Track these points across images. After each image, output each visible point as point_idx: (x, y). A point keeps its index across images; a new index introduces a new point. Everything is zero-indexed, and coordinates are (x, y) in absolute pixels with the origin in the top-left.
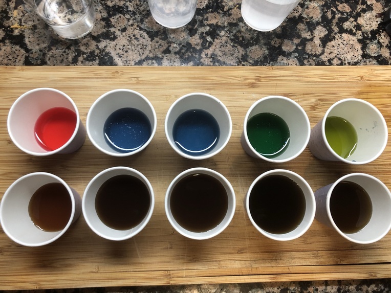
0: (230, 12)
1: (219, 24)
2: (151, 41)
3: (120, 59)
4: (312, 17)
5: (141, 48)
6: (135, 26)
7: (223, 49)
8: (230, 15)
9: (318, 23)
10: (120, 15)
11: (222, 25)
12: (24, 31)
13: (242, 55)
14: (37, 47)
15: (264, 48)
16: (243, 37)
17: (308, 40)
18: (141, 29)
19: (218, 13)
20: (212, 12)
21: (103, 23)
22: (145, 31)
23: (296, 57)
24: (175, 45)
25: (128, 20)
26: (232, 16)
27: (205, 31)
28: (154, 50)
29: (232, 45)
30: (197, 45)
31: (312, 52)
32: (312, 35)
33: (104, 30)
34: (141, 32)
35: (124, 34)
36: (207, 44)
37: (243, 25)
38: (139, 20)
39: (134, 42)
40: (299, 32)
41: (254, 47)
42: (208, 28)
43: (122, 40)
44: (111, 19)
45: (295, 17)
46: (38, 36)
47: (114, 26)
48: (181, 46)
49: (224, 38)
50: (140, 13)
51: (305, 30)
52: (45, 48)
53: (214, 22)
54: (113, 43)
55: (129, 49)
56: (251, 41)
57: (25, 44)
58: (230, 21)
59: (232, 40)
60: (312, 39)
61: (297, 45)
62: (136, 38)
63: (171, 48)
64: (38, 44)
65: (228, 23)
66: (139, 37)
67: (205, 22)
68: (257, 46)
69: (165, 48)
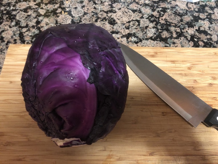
0: (171, 2)
1: (166, 7)
2: (134, 13)
3: (119, 20)
4: (211, 5)
5: (129, 16)
6: (125, 8)
7: (170, 17)
8: (171, 4)
9: (215, 7)
10: (117, 3)
11: (168, 8)
12: (71, 9)
13: (180, 20)
14: (78, 16)
15: (191, 17)
16: (179, 12)
17: (212, 14)
18: (128, 9)
19: (165, 3)
20: (162, 2)
21: (110, 6)
22: (130, 9)
23: (208, 20)
24: (146, 15)
25: (122, 5)
26: (172, 4)
27: (160, 10)
28: (136, 17)
29: (174, 15)
30: (157, 15)
31: (215, 19)
32: (213, 12)
33: (110, 9)
34: (128, 10)
35: (120, 10)
36: (162, 15)
37: (178, 8)
38: (127, 5)
39: (125, 14)
40: (206, 11)
41: (185, 16)
42: (161, 9)
43: (119, 13)
44: (113, 5)
45: (203, 5)
46: (78, 11)
47: (115, 8)
48: (149, 16)
49: (170, 13)
50: (127, 3)
51: (209, 10)
52: (81, 16)
53: (163, 6)
54: (115, 14)
55: (123, 16)
56: (184, 14)
57: (72, 14)
58: (171, 6)
59: (174, 13)
60: (214, 13)
61: (207, 16)
62: (126, 12)
63: (144, 17)
64: (78, 14)
65: (171, 7)
66: (127, 12)
67: (159, 6)
68: (187, 16)
69: (141, 16)
